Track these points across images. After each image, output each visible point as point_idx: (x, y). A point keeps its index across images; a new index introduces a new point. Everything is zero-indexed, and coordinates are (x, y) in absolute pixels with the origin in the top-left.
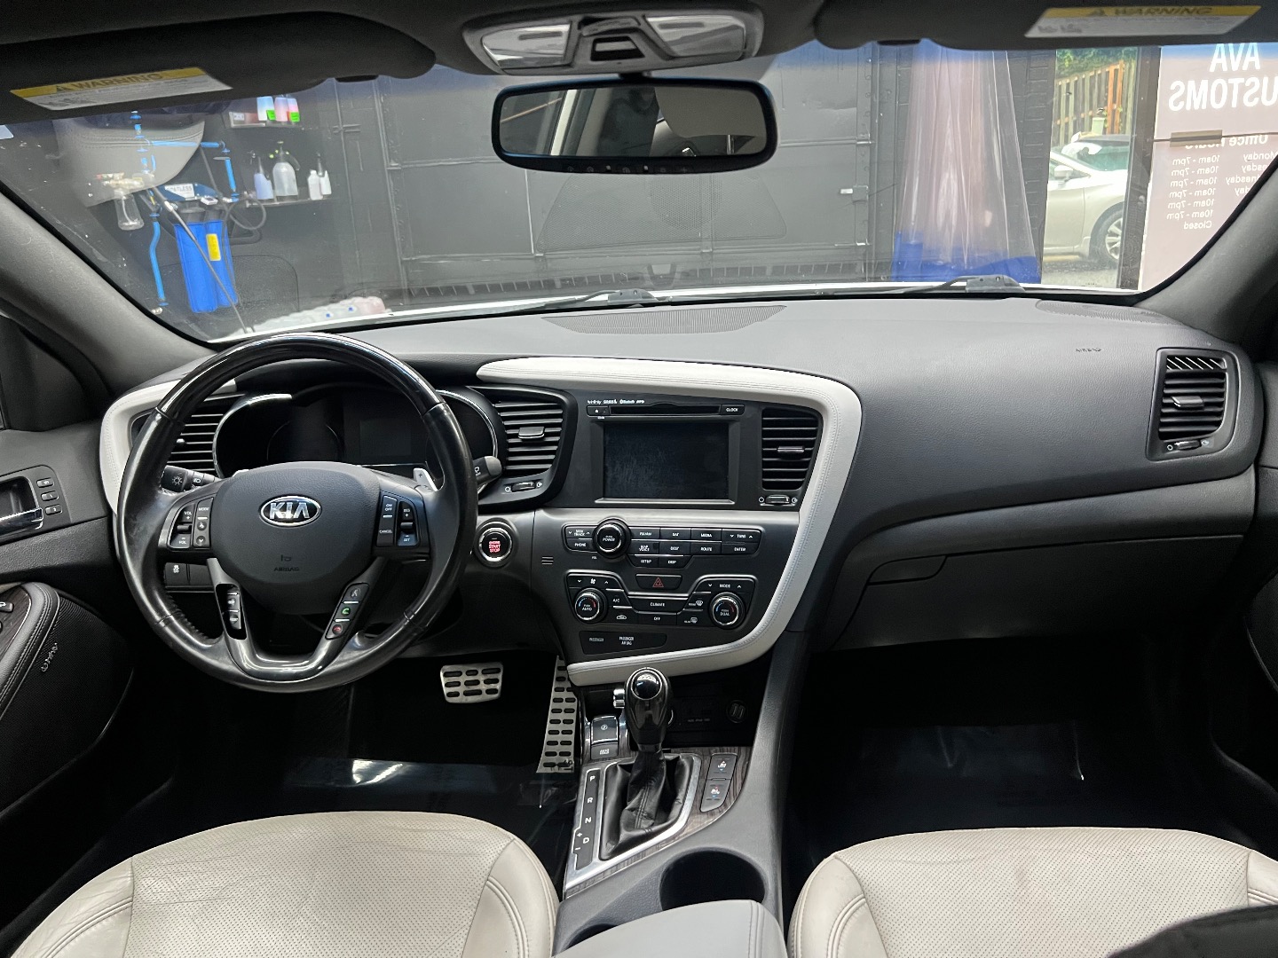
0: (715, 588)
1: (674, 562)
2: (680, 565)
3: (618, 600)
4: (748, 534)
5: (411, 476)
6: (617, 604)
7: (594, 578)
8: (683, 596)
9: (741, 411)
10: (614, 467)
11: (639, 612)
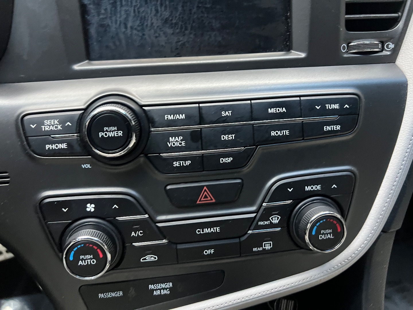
0: (298, 193)
1: (229, 160)
3: (140, 233)
4: (342, 102)
7: (91, 201)
11: (180, 247)
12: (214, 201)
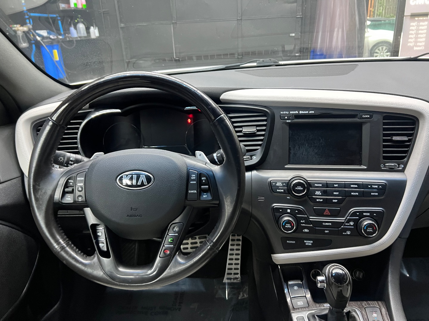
0: (361, 215)
1: (336, 201)
2: (340, 202)
3: (304, 221)
4: (379, 185)
5: (194, 155)
6: (303, 223)
7: (289, 209)
8: (341, 220)
9: (371, 117)
10: (294, 148)
11: (317, 228)
12: (330, 214)
